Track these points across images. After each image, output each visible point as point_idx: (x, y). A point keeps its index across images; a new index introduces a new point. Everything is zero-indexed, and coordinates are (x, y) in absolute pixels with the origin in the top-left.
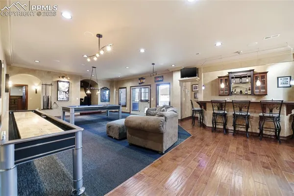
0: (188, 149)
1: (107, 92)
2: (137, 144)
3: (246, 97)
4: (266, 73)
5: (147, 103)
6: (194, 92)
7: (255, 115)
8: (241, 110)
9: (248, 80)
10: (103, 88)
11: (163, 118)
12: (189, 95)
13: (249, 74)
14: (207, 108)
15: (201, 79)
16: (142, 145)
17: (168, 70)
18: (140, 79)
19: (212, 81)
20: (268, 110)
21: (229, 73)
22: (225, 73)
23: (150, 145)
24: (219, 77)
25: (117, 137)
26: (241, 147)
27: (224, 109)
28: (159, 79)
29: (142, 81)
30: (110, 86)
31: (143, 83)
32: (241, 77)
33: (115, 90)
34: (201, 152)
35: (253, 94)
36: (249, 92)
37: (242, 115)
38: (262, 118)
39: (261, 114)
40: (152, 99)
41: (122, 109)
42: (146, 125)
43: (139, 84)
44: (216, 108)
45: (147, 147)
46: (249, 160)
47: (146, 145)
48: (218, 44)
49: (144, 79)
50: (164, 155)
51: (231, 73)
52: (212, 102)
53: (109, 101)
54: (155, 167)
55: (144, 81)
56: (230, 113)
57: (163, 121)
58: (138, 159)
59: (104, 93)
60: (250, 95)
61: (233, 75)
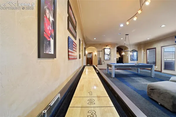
1: (135, 53)
10: (132, 51)
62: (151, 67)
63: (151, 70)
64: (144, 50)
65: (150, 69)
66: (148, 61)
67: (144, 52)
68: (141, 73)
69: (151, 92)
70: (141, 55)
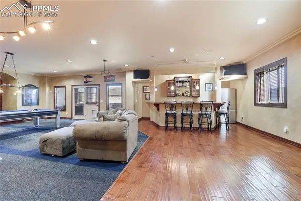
0: (151, 152)
1: (34, 91)
2: (93, 158)
3: (186, 98)
4: (199, 80)
5: (95, 105)
6: (145, 94)
7: (196, 113)
8: (187, 109)
9: (187, 84)
10: (26, 86)
11: (126, 122)
12: (141, 96)
13: (188, 79)
14: (160, 109)
15: (153, 81)
16: (100, 158)
17: (120, 70)
18: (85, 77)
19: (161, 84)
20: (204, 109)
21: (175, 78)
22: (171, 77)
23: (110, 156)
24: (167, 81)
25: (59, 153)
26: (191, 141)
27: (174, 109)
28: (110, 79)
29: (88, 79)
30: (40, 83)
31: (89, 82)
32: (183, 82)
33: (47, 89)
34: (163, 152)
35: (191, 96)
36: (188, 94)
37: (188, 114)
38: (200, 115)
39: (200, 112)
40: (101, 101)
41: (61, 114)
42: (106, 133)
43: (85, 83)
44: (168, 109)
45: (106, 159)
46: (199, 151)
47: (105, 157)
48: (172, 50)
49: (91, 77)
50: (128, 165)
51: (176, 78)
52: (165, 103)
53: (38, 104)
54: (123, 181)
55: (91, 80)
56: (179, 112)
57: (126, 126)
58: (98, 178)
59: (29, 92)
60: (189, 97)
61: (177, 80)
62: (56, 113)
63: (56, 118)
64: (50, 87)
65: (54, 116)
66: (56, 105)
67: (50, 90)
68: (40, 125)
69: (43, 146)
70: (45, 95)
